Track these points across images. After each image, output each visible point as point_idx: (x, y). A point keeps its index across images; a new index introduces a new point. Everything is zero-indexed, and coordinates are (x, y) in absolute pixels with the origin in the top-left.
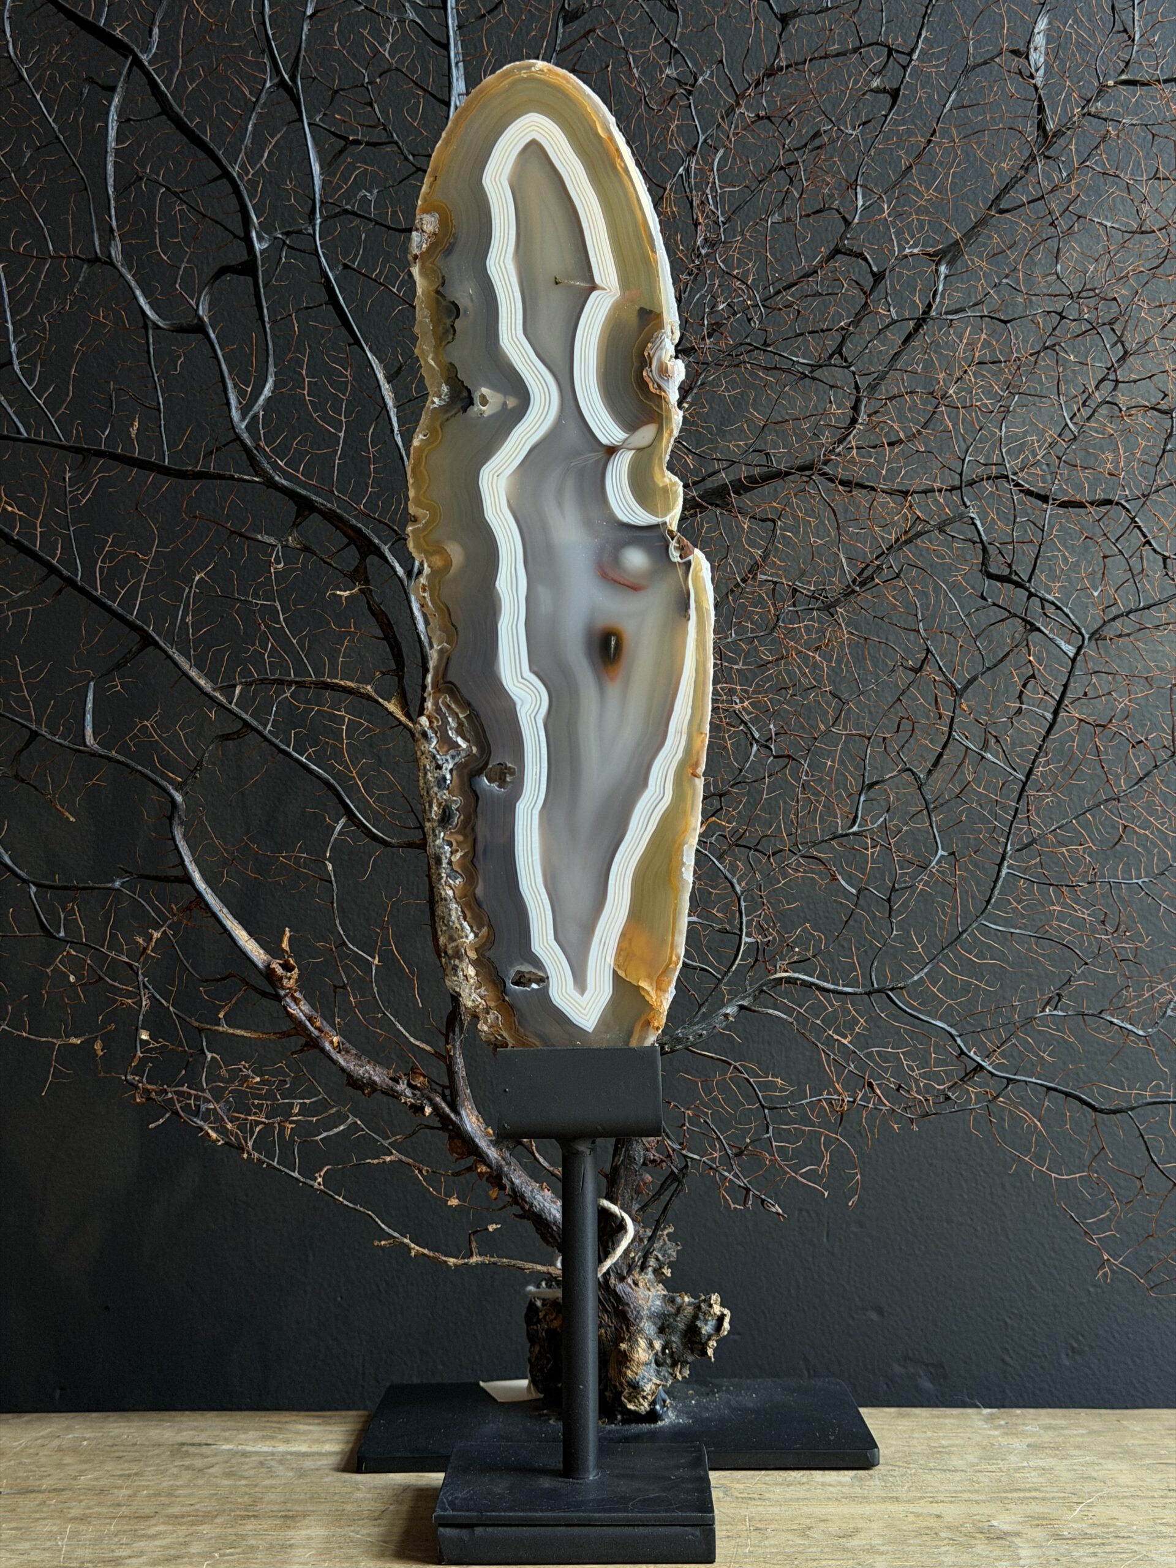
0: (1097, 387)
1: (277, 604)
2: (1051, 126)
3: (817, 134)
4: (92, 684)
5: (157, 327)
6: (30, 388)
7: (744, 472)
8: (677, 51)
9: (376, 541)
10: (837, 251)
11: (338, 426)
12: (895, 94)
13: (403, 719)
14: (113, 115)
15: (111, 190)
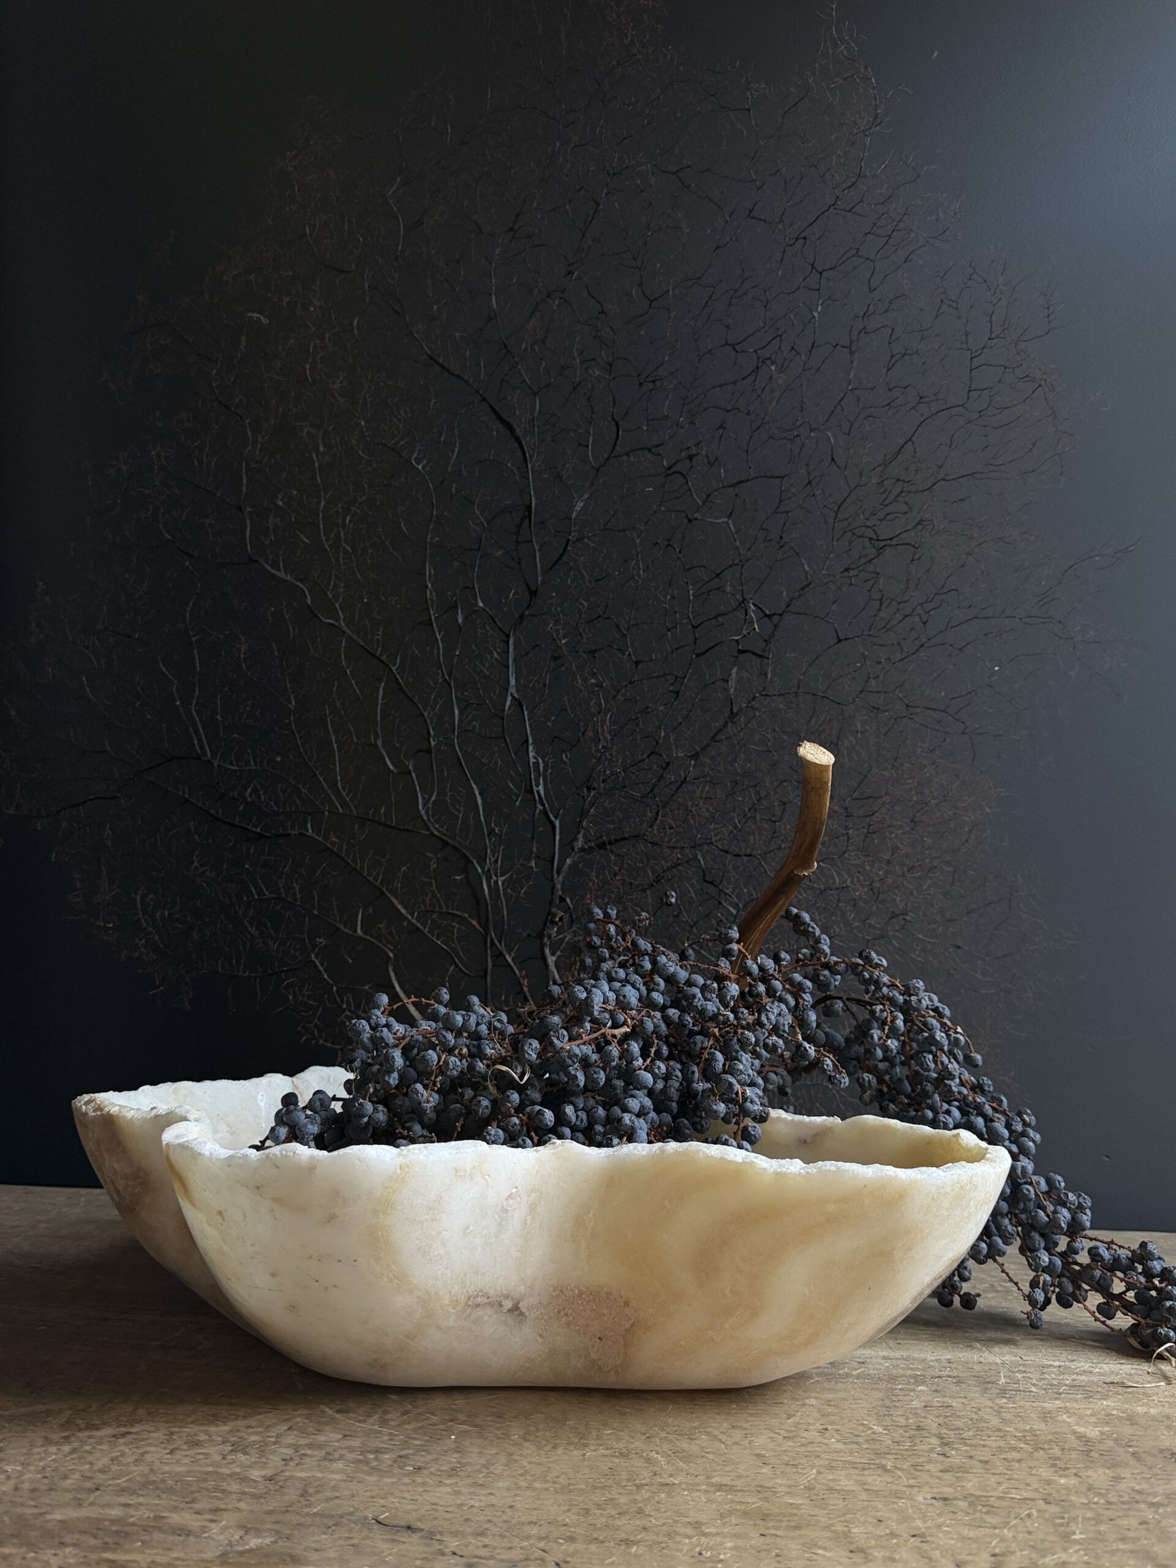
0: (749, 810)
1: (433, 881)
2: (735, 710)
3: (647, 708)
4: (361, 910)
5: (392, 772)
6: (344, 794)
7: (613, 837)
8: (595, 674)
9: (471, 858)
10: (652, 753)
11: (459, 811)
12: (677, 693)
13: (478, 927)
14: (381, 691)
15: (379, 719)
